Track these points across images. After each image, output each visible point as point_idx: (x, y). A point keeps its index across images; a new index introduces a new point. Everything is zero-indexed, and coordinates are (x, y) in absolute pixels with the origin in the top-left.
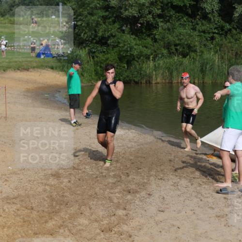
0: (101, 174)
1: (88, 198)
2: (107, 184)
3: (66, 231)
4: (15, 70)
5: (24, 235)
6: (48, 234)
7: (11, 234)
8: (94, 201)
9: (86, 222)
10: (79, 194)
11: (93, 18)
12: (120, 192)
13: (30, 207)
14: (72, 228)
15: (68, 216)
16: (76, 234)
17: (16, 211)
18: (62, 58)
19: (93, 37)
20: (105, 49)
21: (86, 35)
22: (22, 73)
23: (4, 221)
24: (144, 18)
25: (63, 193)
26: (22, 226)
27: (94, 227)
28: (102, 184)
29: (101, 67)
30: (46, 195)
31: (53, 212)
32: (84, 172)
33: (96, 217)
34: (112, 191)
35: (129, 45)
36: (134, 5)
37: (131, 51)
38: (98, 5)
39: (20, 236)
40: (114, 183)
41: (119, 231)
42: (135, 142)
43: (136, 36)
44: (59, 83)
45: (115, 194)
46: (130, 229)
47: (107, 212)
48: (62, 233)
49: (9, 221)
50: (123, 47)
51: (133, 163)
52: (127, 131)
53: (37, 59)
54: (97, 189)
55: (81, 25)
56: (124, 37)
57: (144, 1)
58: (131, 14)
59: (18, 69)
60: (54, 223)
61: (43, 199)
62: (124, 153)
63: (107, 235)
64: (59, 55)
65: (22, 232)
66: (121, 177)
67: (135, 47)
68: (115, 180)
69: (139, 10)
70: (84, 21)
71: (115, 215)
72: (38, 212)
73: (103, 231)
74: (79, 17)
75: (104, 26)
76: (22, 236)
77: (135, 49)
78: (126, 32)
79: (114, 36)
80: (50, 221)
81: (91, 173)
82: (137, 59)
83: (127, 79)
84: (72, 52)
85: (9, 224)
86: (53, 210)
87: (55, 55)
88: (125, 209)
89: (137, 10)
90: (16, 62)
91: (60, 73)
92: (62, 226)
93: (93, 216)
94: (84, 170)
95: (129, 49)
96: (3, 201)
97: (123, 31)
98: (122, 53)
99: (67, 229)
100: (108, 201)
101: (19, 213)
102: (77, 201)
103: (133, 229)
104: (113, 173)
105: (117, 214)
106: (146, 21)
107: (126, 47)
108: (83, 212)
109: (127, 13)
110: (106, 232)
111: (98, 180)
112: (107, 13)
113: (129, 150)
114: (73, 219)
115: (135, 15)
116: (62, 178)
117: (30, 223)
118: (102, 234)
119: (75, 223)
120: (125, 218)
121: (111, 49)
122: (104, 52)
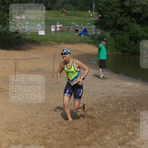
0: (119, 109)
1: (111, 124)
2: (122, 115)
3: (97, 144)
4: (65, 43)
5: (71, 145)
6: (86, 145)
7: (63, 145)
8: (114, 125)
9: (109, 138)
10: (105, 121)
11: (114, 13)
12: (130, 121)
13: (75, 128)
14: (101, 142)
15: (98, 134)
16: (103, 146)
17: (66, 130)
18: (95, 37)
19: (114, 24)
20: (121, 32)
21: (109, 23)
22: (70, 45)
23: (58, 136)
24: (145, 14)
25: (96, 120)
26: (69, 140)
27: (114, 142)
28: (119, 115)
29: (118, 43)
30: (85, 121)
31: (89, 132)
32: (108, 107)
33: (116, 136)
34: (125, 120)
35: (136, 30)
36: (139, 6)
37: (137, 34)
38: (117, 5)
39: (68, 146)
40: (127, 115)
41: (130, 145)
42: (139, 90)
43: (141, 25)
44: (92, 52)
45: (127, 121)
46: (136, 143)
47: (122, 133)
48: (95, 145)
49: (62, 136)
50: (132, 31)
51: (138, 103)
52: (134, 83)
53: (79, 37)
54: (116, 119)
55: (107, 17)
56: (133, 25)
57: (145, 4)
58: (137, 11)
59: (67, 43)
60: (90, 138)
61: (83, 123)
62: (132, 97)
63: (122, 147)
64: (93, 35)
65: (70, 143)
66: (131, 111)
67: (140, 32)
68: (127, 113)
69: (142, 9)
70: (108, 14)
71: (127, 134)
72: (80, 131)
73: (119, 144)
74: (105, 12)
75: (121, 18)
76: (70, 146)
77: (140, 33)
78: (134, 22)
79: (127, 25)
80: (87, 137)
81: (112, 108)
82: (140, 39)
83: (134, 51)
84: (101, 34)
85: (62, 138)
86: (89, 130)
87: (90, 35)
88: (133, 131)
89: (141, 8)
90: (66, 38)
91: (94, 46)
92: (95, 140)
93: (113, 135)
94: (108, 106)
95: (136, 33)
96: (58, 124)
97: (133, 22)
98: (131, 35)
99: (98, 142)
100: (123, 126)
101: (68, 131)
102: (104, 125)
103: (138, 144)
104: (126, 109)
105: (128, 134)
106: (146, 16)
107: (134, 31)
108: (107, 132)
109: (134, 11)
110: (122, 145)
111: (117, 113)
112: (123, 10)
113: (136, 95)
114: (101, 136)
115: (140, 12)
116: (95, 111)
117: (75, 138)
118: (119, 146)
119: (103, 139)
120: (133, 136)
121: (125, 32)
122: (121, 34)
